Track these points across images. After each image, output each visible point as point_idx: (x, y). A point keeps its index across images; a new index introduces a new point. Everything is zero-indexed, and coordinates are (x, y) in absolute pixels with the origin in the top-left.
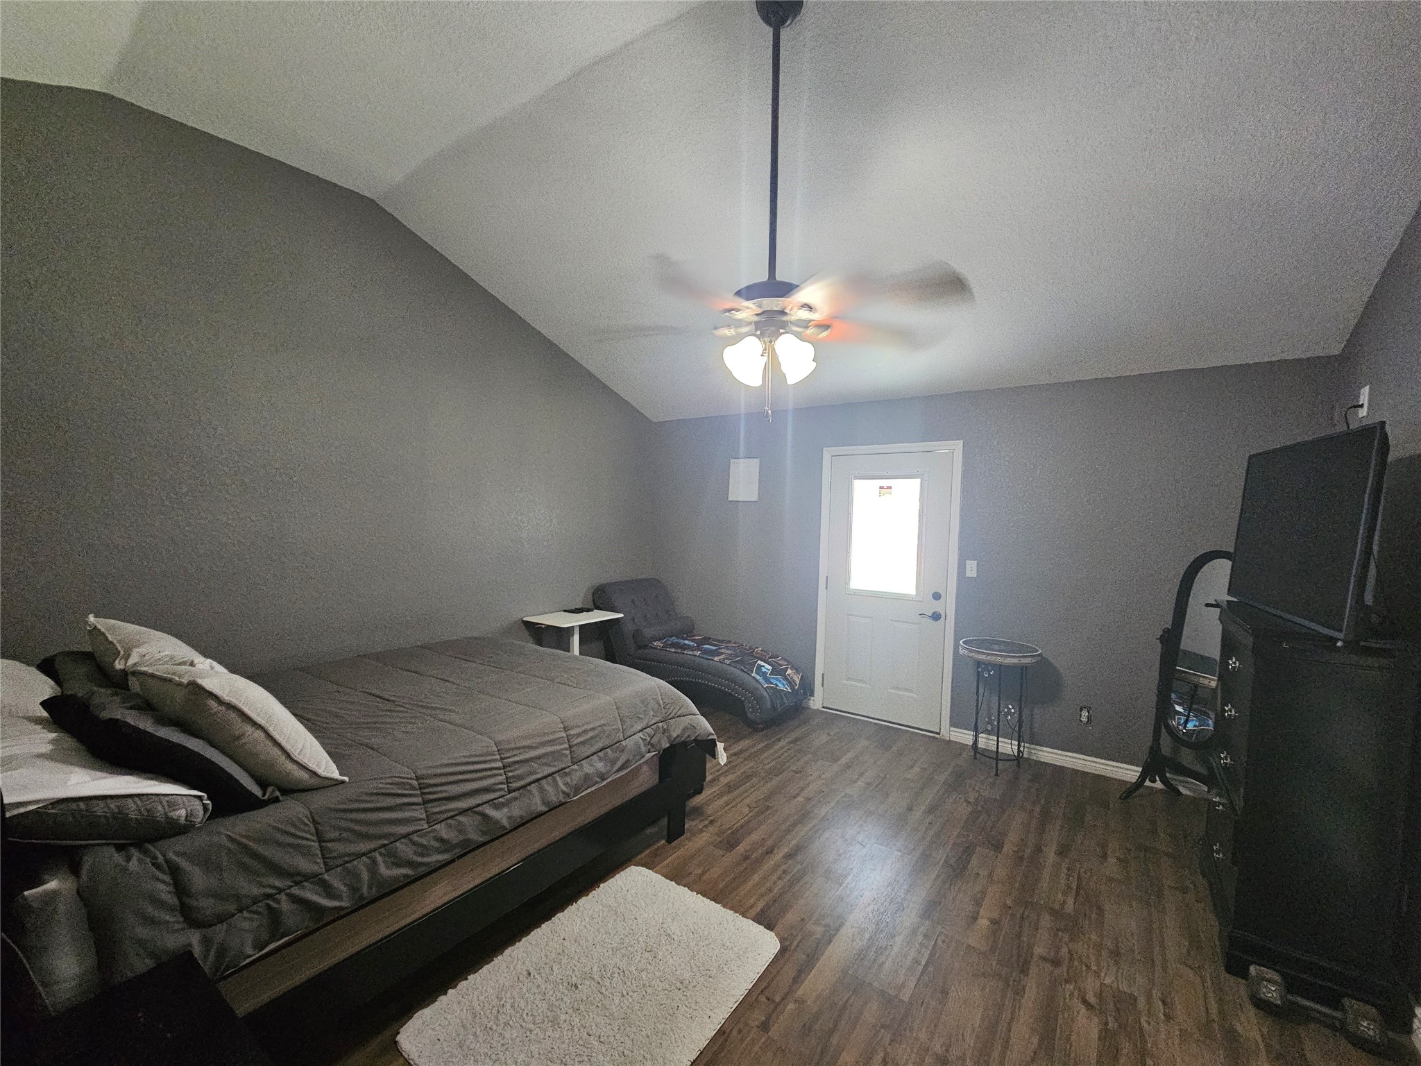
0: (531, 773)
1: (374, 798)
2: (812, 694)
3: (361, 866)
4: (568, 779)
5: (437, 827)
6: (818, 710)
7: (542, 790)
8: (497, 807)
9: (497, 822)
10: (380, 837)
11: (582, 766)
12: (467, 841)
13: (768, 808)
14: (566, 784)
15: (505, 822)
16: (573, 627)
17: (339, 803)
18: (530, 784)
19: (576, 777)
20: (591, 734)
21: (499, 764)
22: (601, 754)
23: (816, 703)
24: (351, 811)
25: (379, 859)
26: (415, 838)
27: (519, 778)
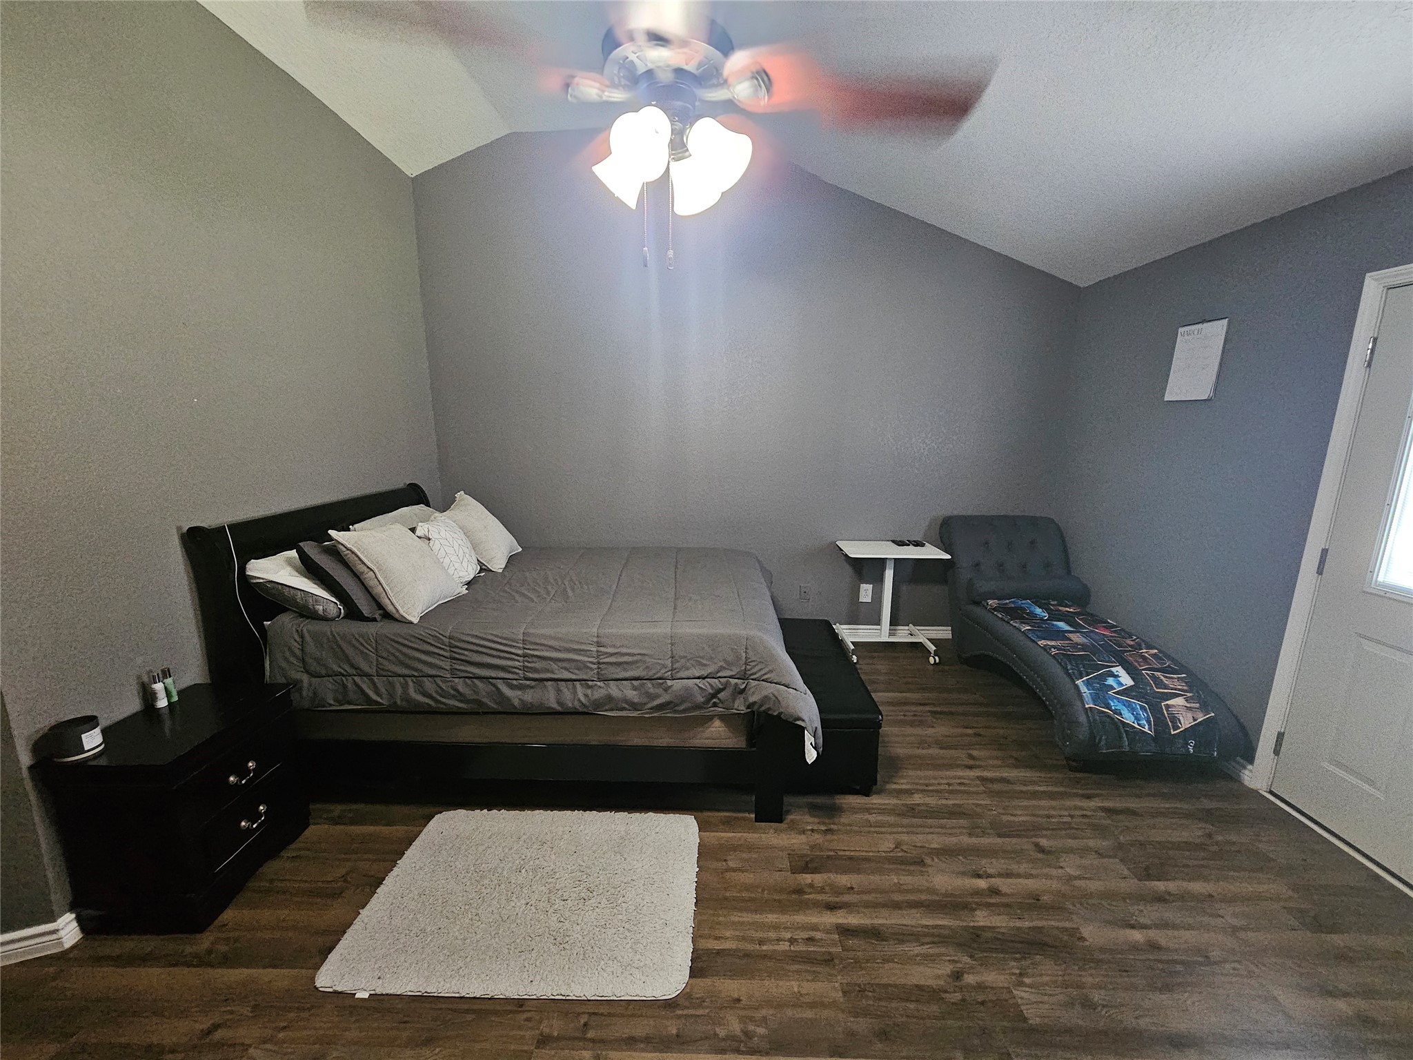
0: (548, 671)
1: (413, 639)
2: (1250, 759)
3: (397, 681)
4: (589, 692)
5: (457, 680)
6: (1255, 793)
7: (559, 691)
8: (512, 687)
9: (508, 699)
10: (416, 670)
11: (608, 686)
12: (479, 703)
13: (921, 863)
14: (586, 696)
15: (516, 702)
16: (883, 560)
17: (394, 635)
18: (548, 680)
19: (598, 694)
20: (626, 659)
21: (520, 652)
22: (636, 683)
23: (1257, 776)
24: (398, 643)
25: (411, 684)
26: (438, 680)
27: (536, 670)
